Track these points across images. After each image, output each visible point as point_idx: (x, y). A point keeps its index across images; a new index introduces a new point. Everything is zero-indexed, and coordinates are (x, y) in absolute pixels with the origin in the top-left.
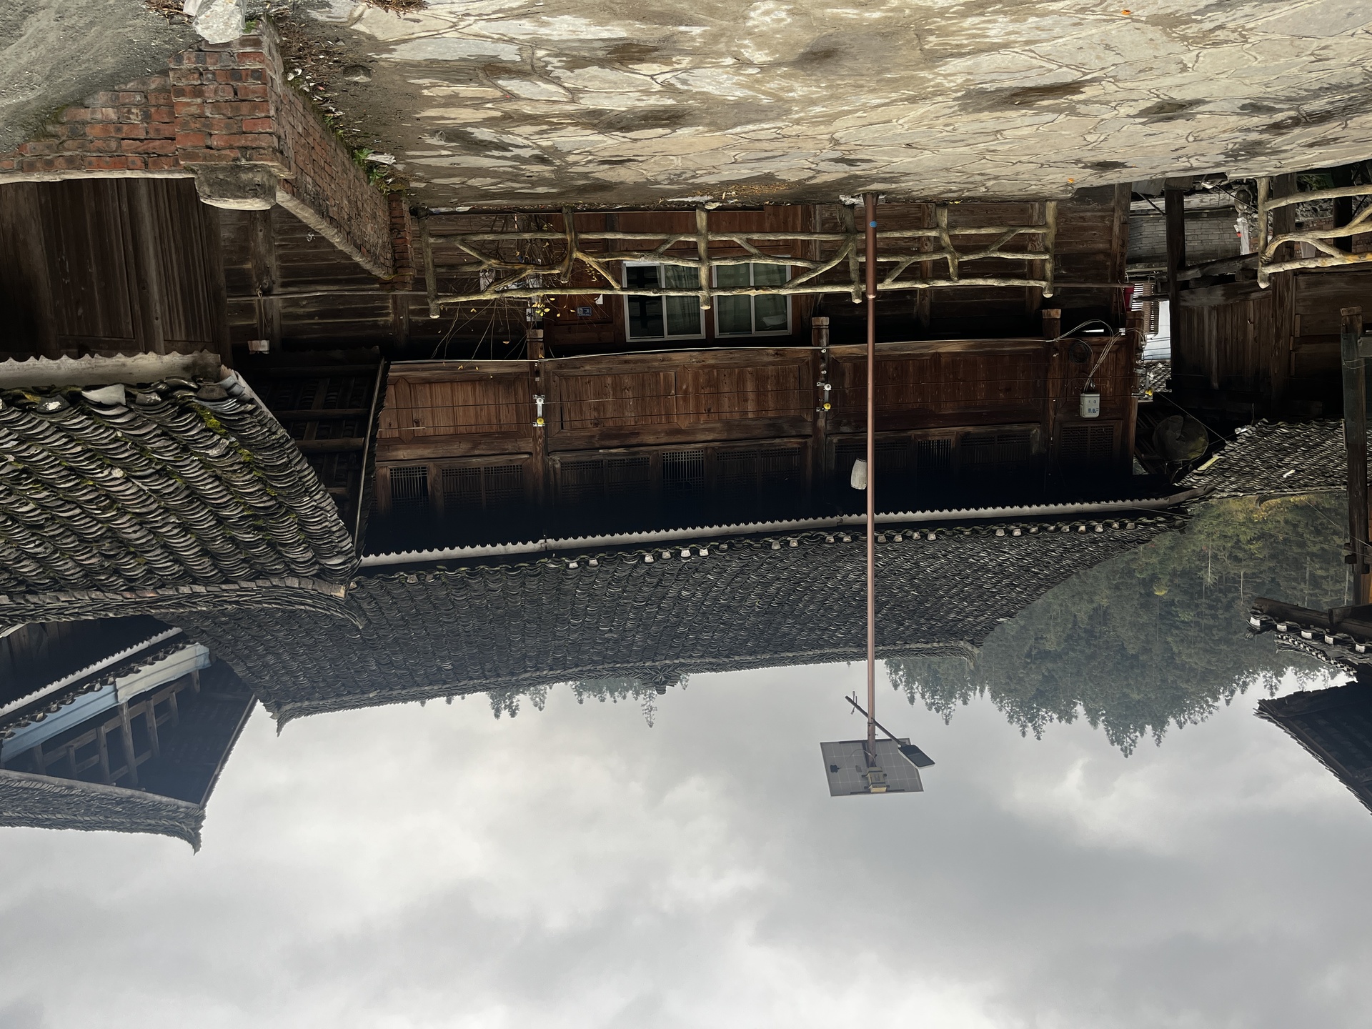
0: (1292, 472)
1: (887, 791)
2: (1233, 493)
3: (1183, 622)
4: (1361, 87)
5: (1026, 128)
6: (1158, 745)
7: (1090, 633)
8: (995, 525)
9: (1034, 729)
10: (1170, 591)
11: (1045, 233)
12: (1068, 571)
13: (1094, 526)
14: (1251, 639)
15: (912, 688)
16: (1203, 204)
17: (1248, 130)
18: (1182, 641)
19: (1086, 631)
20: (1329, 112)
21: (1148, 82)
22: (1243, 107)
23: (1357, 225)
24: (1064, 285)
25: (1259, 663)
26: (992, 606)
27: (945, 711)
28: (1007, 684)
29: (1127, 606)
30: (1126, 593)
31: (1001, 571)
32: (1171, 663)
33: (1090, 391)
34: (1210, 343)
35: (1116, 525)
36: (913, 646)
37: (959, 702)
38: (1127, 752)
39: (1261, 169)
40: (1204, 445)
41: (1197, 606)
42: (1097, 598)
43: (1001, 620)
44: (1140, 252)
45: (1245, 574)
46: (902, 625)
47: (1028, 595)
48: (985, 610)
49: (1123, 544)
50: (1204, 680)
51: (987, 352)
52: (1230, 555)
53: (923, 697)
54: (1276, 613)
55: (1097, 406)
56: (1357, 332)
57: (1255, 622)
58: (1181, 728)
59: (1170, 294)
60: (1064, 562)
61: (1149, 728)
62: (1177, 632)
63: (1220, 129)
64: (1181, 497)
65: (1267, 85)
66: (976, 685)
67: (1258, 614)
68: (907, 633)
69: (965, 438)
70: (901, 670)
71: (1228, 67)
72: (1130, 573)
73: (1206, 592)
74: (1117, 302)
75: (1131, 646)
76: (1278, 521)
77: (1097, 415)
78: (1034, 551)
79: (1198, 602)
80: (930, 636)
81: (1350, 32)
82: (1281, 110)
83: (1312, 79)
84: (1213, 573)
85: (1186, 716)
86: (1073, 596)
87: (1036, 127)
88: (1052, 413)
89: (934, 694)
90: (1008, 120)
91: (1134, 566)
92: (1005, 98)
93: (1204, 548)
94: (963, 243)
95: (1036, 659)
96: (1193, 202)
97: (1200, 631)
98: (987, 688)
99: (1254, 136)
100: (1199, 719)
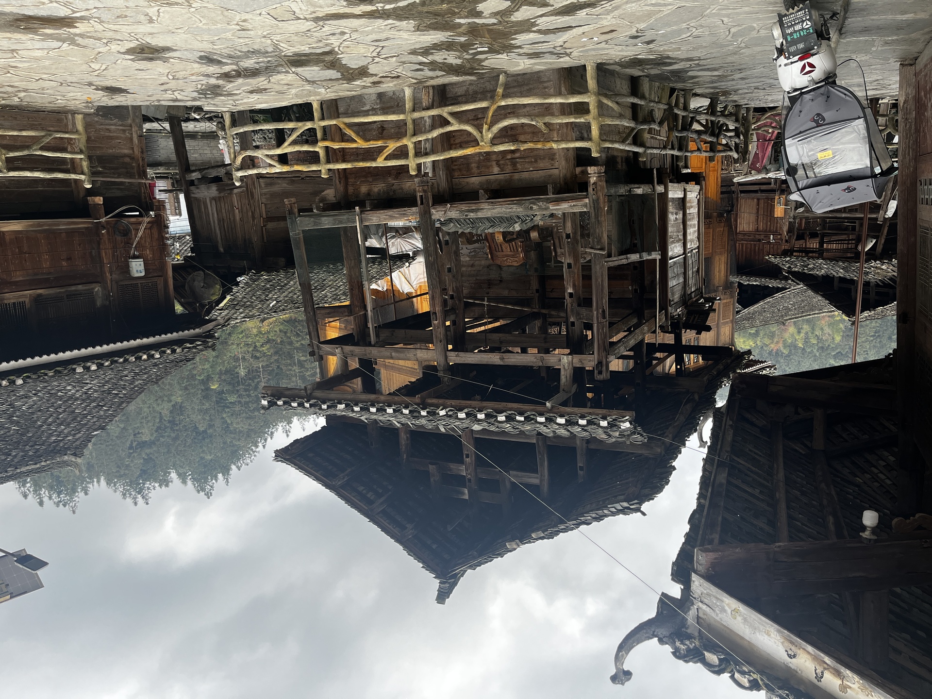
0: (275, 302)
1: (11, 598)
2: (243, 320)
3: (231, 403)
4: (272, 54)
5: (37, 51)
6: (227, 485)
7: (172, 422)
8: (74, 364)
9: (143, 498)
10: (220, 384)
11: (79, 138)
12: (140, 388)
13: (153, 354)
14: (264, 414)
15: (40, 494)
16: (197, 129)
17: (208, 76)
18: (232, 415)
19: (169, 422)
20: (257, 69)
21: (127, 27)
22: (201, 58)
23: (286, 147)
24: (102, 179)
25: (278, 419)
26: (86, 424)
27: (71, 504)
28: (117, 471)
29: (195, 400)
30: (192, 391)
31: (87, 398)
32: (228, 430)
33: (135, 257)
34: (214, 222)
35: (169, 351)
36: (24, 469)
37: (82, 494)
38: (208, 495)
39: (223, 105)
40: (219, 290)
41: (238, 391)
42: (173, 398)
43: (96, 433)
44: (160, 159)
45: (262, 366)
46: (10, 455)
47: (113, 411)
48: (81, 429)
49: (177, 363)
50: (249, 436)
51: (45, 230)
52: (252, 355)
53: (50, 498)
54: (276, 394)
55: (142, 268)
56: (295, 214)
57: (265, 403)
58: (239, 470)
59: (183, 188)
60: (137, 383)
61: (220, 476)
62: (228, 410)
63: (188, 72)
64: (210, 326)
65: (213, 43)
66: (93, 478)
67: (265, 397)
68: (16, 460)
69: (37, 299)
70: (28, 483)
71: (182, 25)
72: (193, 377)
73: (242, 381)
74: (144, 193)
75: (201, 425)
76: (276, 331)
77: (143, 274)
78: (111, 379)
79: (238, 388)
80: (36, 458)
81: (258, 12)
82: (227, 64)
83: (242, 44)
84: (244, 369)
85: (241, 462)
86: (157, 400)
87: (46, 51)
88: (108, 275)
89: (59, 493)
90: (19, 41)
91: (195, 372)
92: (10, 21)
93: (236, 353)
94: (11, 143)
95: (136, 449)
96: (188, 127)
97: (242, 406)
98: (102, 478)
99: (213, 81)
100: (249, 461)
